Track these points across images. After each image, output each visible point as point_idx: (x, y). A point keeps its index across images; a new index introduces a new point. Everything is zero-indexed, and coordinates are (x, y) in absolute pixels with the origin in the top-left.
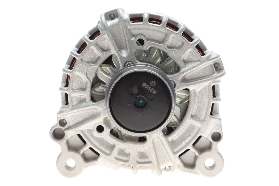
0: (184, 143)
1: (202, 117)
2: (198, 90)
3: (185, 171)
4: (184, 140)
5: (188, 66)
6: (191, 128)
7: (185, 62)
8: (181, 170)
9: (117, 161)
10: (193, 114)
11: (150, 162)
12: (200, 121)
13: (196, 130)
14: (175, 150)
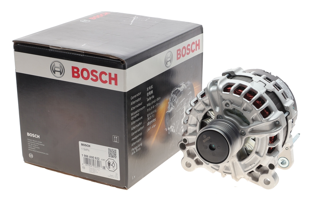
0: (250, 167)
1: (262, 154)
2: (260, 138)
3: (252, 182)
4: (251, 165)
5: (255, 123)
6: (256, 159)
7: (253, 120)
8: (250, 181)
9: (212, 168)
10: (257, 151)
11: (230, 173)
12: (260, 156)
13: (258, 161)
14: (246, 170)
